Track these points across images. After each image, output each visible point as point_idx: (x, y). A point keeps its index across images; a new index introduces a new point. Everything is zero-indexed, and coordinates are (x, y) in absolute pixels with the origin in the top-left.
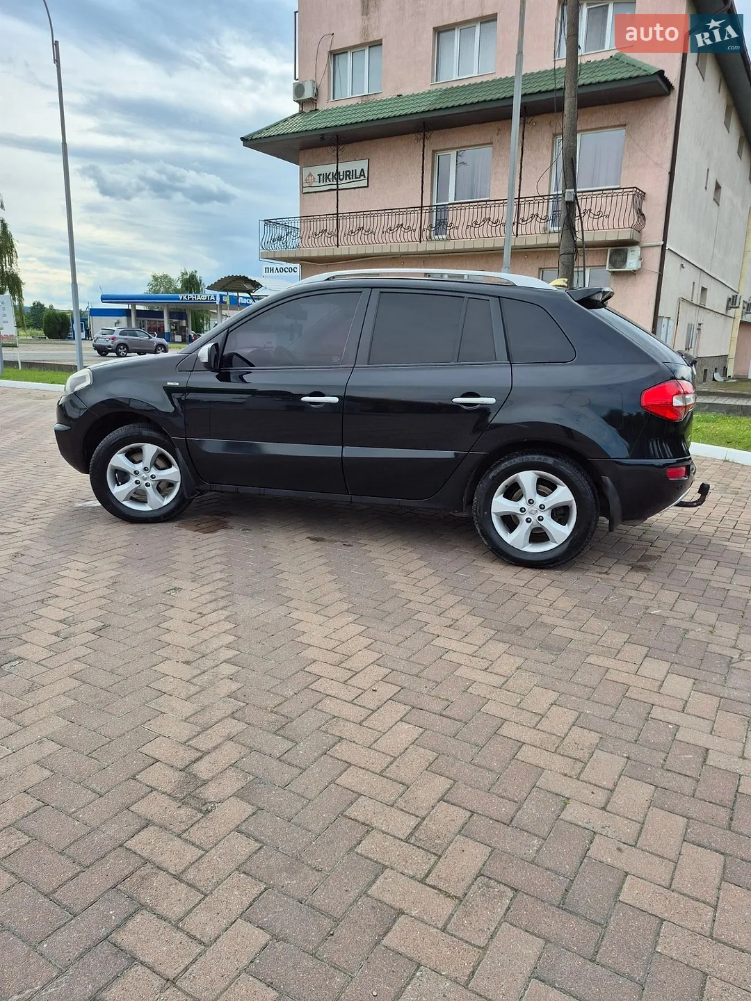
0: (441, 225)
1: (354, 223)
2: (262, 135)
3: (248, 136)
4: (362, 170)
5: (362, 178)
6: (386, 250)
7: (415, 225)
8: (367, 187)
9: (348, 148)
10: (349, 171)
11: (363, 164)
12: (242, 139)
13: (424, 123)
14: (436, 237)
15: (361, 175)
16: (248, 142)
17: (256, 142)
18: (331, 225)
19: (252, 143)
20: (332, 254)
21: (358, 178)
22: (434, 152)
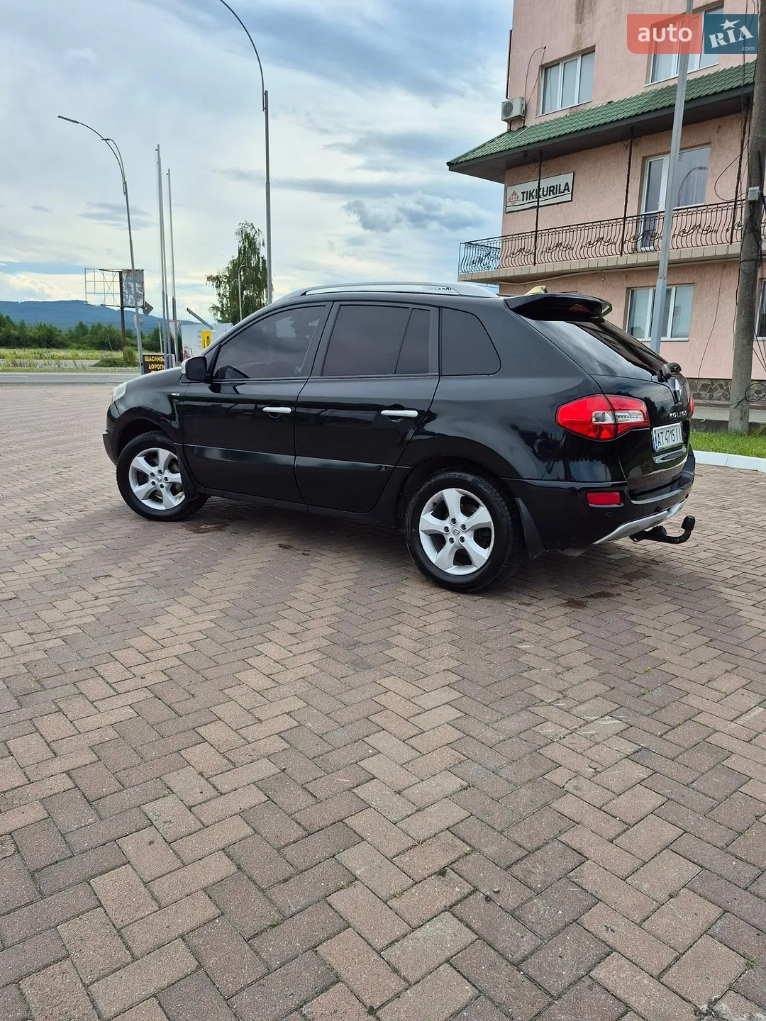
0: (649, 236)
1: (552, 240)
2: (468, 158)
3: (454, 160)
4: (567, 184)
5: (566, 192)
6: (584, 265)
7: (616, 238)
8: (572, 201)
9: (553, 163)
10: (553, 187)
11: (568, 178)
12: (448, 164)
13: (632, 129)
14: (643, 249)
15: (565, 190)
16: (454, 166)
17: (462, 165)
18: (529, 243)
19: (456, 167)
20: (528, 273)
21: (561, 192)
22: (644, 158)
